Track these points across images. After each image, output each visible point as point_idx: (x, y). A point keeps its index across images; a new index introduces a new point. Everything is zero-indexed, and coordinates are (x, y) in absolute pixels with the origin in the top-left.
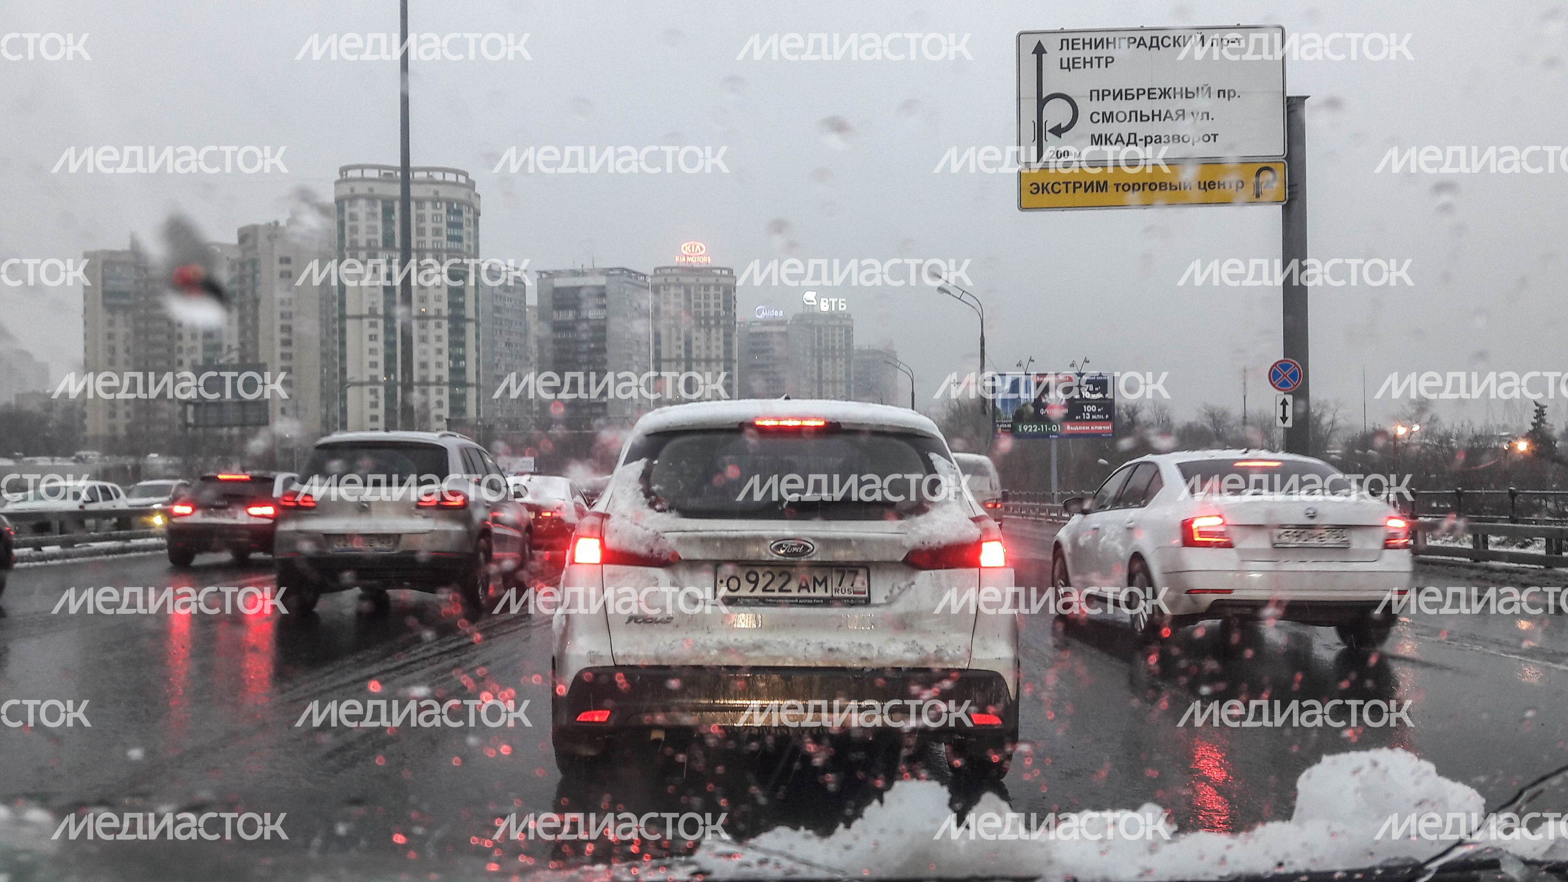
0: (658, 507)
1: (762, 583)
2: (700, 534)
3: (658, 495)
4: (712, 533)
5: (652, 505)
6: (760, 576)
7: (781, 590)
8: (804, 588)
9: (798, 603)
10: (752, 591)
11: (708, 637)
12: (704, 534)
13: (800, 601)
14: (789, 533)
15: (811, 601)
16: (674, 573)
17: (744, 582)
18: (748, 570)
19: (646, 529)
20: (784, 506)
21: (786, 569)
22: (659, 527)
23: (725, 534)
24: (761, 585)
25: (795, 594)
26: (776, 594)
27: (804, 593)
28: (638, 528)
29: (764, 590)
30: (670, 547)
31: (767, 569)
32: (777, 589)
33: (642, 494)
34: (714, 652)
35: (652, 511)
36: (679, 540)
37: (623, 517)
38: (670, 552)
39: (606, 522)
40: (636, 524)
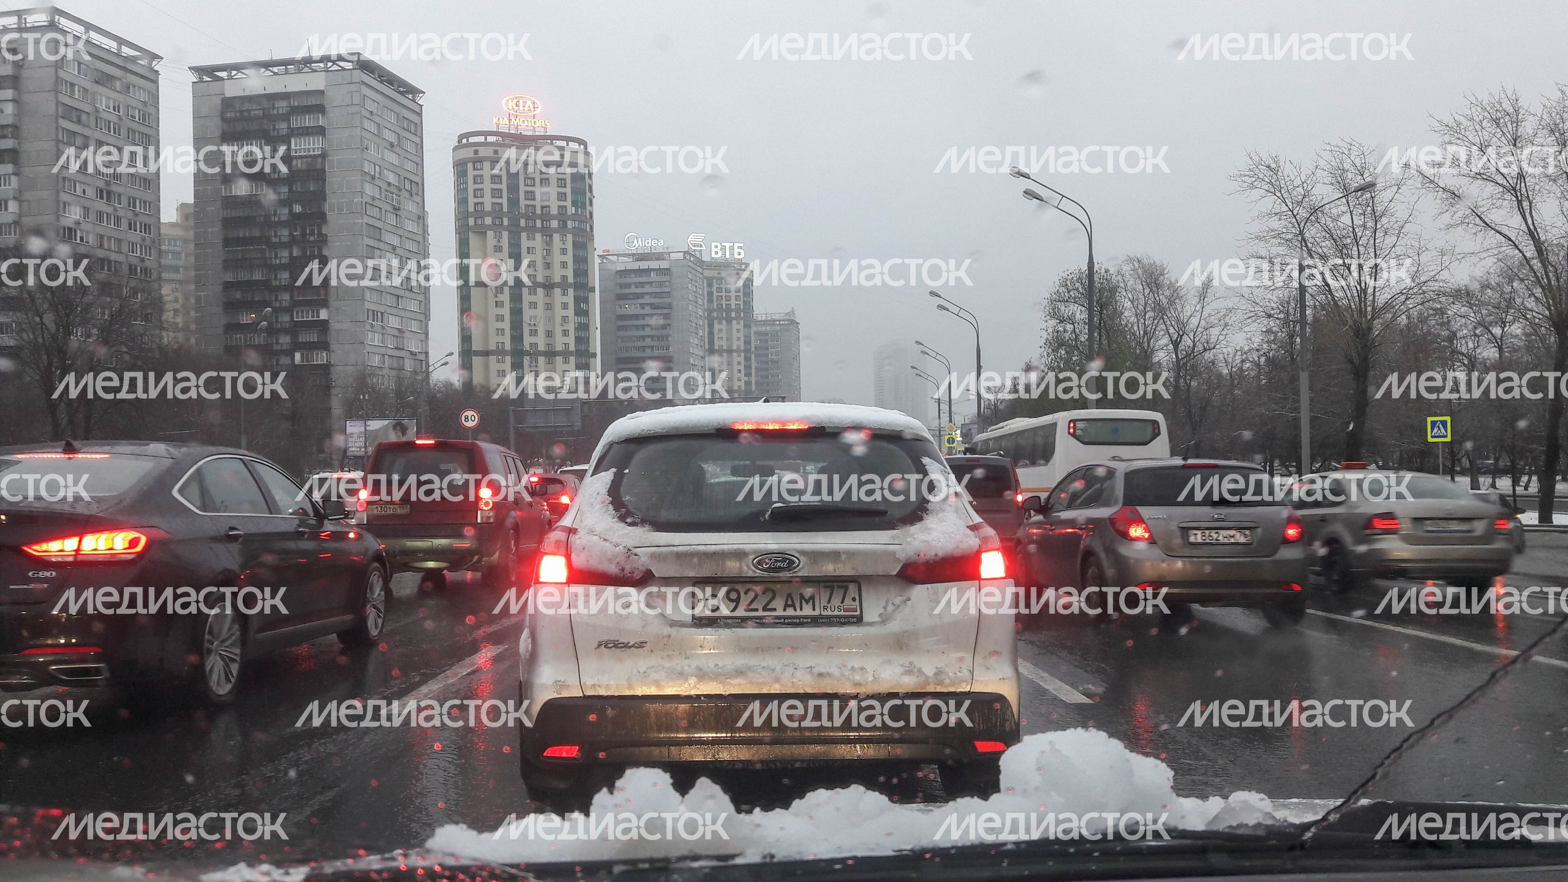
0: (628, 520)
2: (675, 549)
3: (630, 507)
4: (688, 548)
5: (622, 519)
9: (783, 623)
11: (687, 662)
12: (680, 549)
13: (786, 621)
14: (773, 547)
15: (798, 621)
19: (617, 545)
20: (767, 516)
21: (770, 586)
22: (630, 543)
23: (702, 548)
28: (608, 544)
30: (643, 565)
33: (611, 507)
34: (693, 679)
35: (623, 525)
36: (653, 556)
37: (591, 532)
38: (643, 569)
39: (573, 538)
40: (605, 540)
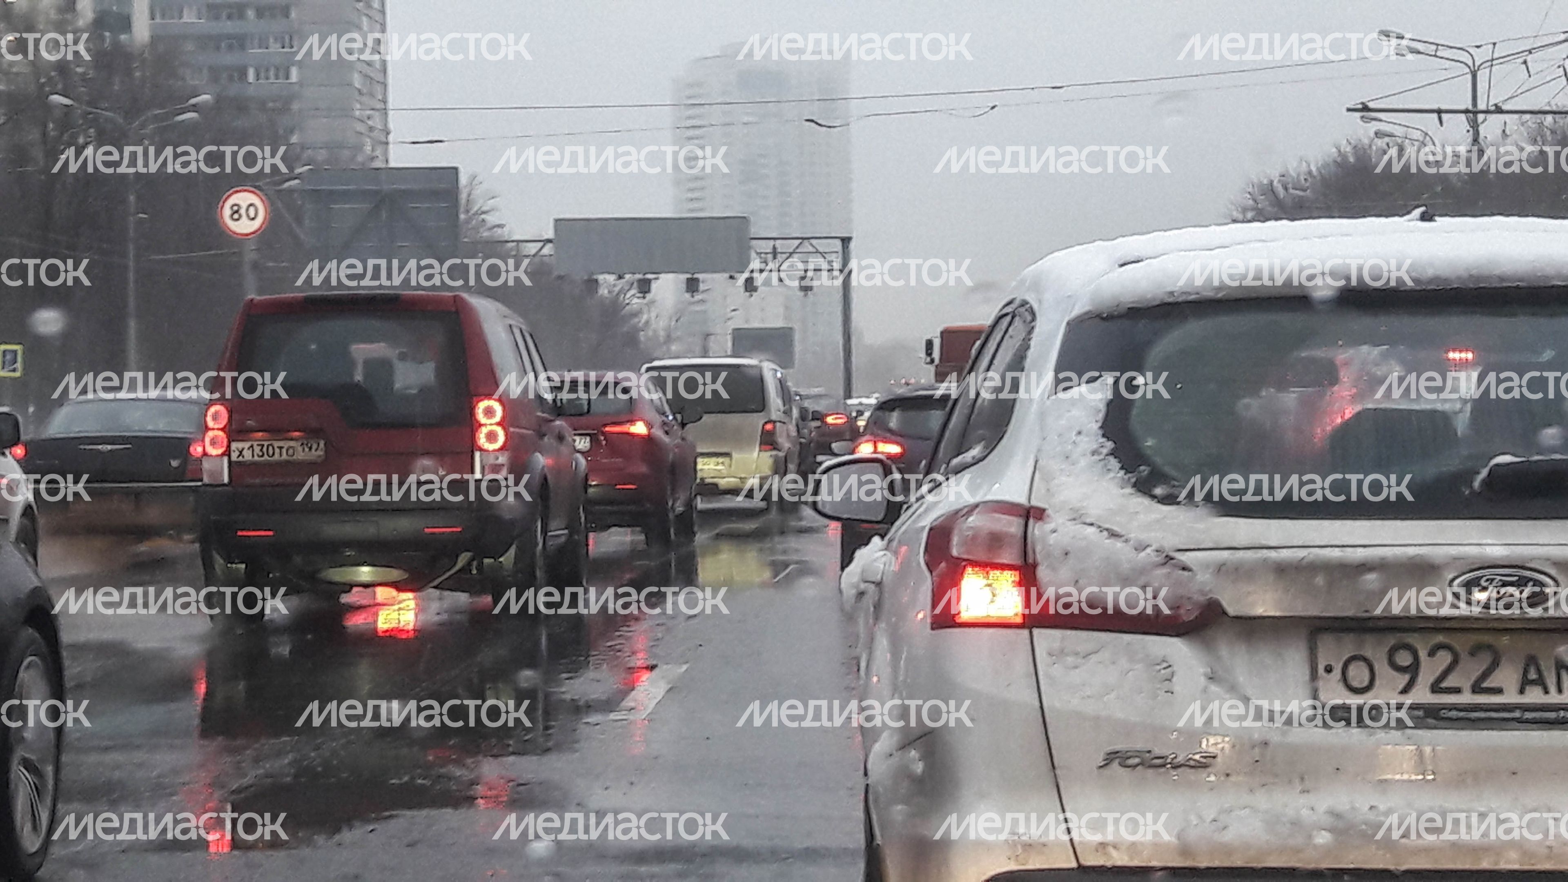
0: (1158, 491)
1: (1428, 674)
2: (1273, 554)
3: (1158, 460)
4: (1302, 553)
5: (1143, 487)
6: (1423, 654)
7: (1477, 689)
8: (1533, 682)
9: (1519, 720)
10: (1405, 691)
11: (1303, 800)
12: (1285, 554)
13: (1528, 715)
14: (1497, 552)
15: (1552, 715)
16: (1208, 646)
17: (1382, 668)
18: (1391, 640)
19: (1141, 547)
20: (1476, 484)
21: (1486, 638)
22: (1170, 541)
23: (1336, 553)
24: (1426, 677)
25: (1511, 697)
26: (1466, 698)
27: (1534, 696)
28: (1119, 544)
29: (1436, 688)
30: (1202, 592)
31: (1440, 638)
32: (1467, 686)
33: (1114, 463)
34: (1323, 838)
35: (1146, 501)
36: (1220, 569)
37: (1078, 517)
38: (1202, 599)
39: (1037, 530)
40: (1113, 535)
